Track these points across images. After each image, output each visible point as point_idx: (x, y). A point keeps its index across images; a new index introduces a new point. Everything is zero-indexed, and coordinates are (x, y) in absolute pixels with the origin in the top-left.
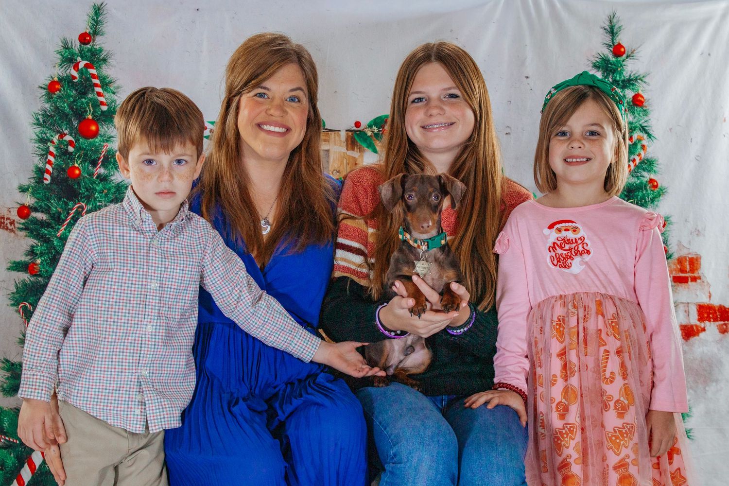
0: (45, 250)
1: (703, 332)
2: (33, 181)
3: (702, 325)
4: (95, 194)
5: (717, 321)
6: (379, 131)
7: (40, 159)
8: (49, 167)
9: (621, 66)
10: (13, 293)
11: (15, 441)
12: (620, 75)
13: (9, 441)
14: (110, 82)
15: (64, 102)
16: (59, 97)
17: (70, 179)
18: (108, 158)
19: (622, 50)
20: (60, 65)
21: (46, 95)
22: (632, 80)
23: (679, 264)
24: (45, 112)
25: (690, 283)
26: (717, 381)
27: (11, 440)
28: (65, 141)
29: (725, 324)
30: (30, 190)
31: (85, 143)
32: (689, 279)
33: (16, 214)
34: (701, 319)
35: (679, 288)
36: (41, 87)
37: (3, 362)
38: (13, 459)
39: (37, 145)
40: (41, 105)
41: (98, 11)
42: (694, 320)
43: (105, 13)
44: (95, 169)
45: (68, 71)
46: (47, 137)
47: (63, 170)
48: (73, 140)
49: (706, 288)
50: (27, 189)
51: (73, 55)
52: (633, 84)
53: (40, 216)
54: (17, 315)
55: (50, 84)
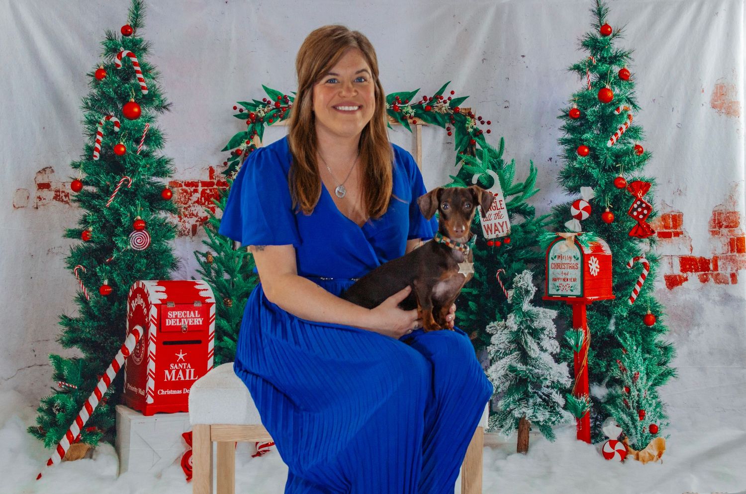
0: (96, 219)
1: (686, 282)
2: (84, 158)
3: (685, 275)
4: (138, 169)
5: (699, 271)
6: (390, 107)
7: (90, 139)
8: (97, 145)
9: (608, 44)
10: (69, 257)
11: (74, 387)
12: (607, 52)
13: (69, 387)
14: (150, 69)
15: (110, 88)
16: (105, 83)
17: (116, 155)
18: (149, 136)
19: (609, 29)
20: (106, 55)
21: (93, 82)
22: (618, 56)
23: (663, 221)
24: (93, 96)
25: (673, 238)
26: (699, 325)
27: (71, 386)
28: (111, 122)
29: (705, 274)
30: (82, 166)
31: (129, 124)
32: (673, 234)
33: (70, 188)
34: (684, 270)
35: (663, 243)
36: (89, 75)
37: (62, 318)
38: (73, 402)
39: (87, 126)
40: (89, 90)
41: (137, 6)
42: (677, 270)
43: (143, 7)
44: (138, 147)
45: (113, 60)
46: (95, 118)
47: (111, 148)
48: (119, 121)
49: (688, 241)
50: (79, 166)
51: (116, 46)
52: (619, 60)
53: (91, 189)
54: (72, 276)
55: (97, 72)
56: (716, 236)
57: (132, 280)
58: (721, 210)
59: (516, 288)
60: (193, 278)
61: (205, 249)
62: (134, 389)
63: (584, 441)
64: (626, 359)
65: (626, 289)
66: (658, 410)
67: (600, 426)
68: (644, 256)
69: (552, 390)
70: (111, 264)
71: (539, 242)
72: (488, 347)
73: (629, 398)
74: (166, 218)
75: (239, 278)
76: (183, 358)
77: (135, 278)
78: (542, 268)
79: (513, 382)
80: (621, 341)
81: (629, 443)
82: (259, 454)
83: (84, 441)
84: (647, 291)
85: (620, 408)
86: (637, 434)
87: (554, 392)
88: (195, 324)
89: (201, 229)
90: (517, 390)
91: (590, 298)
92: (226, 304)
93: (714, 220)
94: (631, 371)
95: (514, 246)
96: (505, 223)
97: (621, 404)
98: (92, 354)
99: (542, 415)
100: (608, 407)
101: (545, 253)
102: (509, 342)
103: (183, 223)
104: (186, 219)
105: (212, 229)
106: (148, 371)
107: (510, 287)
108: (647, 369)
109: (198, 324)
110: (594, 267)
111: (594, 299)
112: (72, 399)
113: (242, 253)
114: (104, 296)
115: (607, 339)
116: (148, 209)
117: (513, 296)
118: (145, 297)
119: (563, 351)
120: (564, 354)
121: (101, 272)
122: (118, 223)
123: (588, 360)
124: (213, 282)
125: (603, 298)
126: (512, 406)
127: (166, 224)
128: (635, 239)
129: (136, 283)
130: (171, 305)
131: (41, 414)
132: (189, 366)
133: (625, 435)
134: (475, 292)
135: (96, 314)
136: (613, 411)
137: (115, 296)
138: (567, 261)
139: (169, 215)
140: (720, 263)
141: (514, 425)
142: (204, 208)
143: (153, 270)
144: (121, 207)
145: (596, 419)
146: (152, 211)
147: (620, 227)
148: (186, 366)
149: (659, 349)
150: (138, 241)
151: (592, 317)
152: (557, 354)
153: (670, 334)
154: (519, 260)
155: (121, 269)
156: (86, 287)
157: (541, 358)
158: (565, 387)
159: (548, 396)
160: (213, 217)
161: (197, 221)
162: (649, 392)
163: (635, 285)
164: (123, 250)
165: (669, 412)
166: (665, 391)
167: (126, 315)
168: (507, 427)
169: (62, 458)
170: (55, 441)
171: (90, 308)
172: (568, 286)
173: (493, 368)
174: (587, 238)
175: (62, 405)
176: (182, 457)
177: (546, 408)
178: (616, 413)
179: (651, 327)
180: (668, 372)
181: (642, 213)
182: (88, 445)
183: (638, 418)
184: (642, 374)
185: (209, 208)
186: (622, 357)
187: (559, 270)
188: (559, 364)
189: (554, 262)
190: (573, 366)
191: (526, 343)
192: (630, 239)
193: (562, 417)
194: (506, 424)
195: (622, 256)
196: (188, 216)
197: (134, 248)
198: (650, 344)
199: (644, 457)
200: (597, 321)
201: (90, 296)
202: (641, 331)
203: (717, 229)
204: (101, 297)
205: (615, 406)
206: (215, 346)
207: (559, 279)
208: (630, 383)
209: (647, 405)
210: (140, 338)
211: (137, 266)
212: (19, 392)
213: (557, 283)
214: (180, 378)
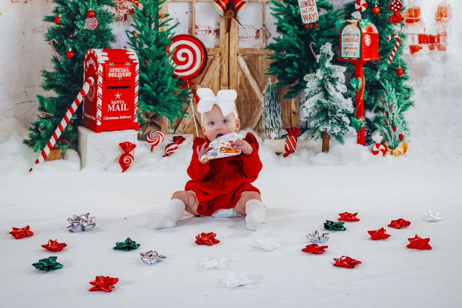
0: (63, 10)
1: (421, 50)
3: (421, 46)
5: (428, 43)
10: (47, 34)
11: (51, 115)
13: (48, 115)
23: (409, 12)
25: (414, 23)
26: (428, 75)
27: (49, 114)
29: (432, 45)
32: (414, 21)
34: (420, 42)
35: (409, 26)
37: (43, 72)
38: (51, 125)
42: (416, 43)
49: (423, 25)
54: (49, 45)
56: (439, 22)
57: (87, 49)
58: (442, 6)
59: (321, 54)
60: (125, 48)
61: (132, 29)
62: (89, 116)
63: (361, 144)
64: (386, 96)
65: (387, 54)
66: (404, 125)
67: (370, 135)
68: (397, 34)
69: (343, 115)
70: (74, 38)
71: (335, 25)
72: (305, 90)
73: (387, 119)
74: (107, 10)
75: (153, 47)
76: (119, 97)
77: (89, 47)
78: (337, 41)
79: (320, 110)
80: (383, 85)
81: (387, 145)
82: (167, 155)
83: (58, 148)
84: (399, 55)
85: (382, 125)
86: (392, 140)
87: (343, 116)
88: (127, 76)
89: (130, 17)
90: (322, 116)
91: (365, 59)
92: (146, 63)
93: (438, 12)
94: (389, 103)
95: (320, 27)
96: (315, 14)
97: (383, 122)
98: (62, 94)
99: (337, 130)
100: (376, 124)
101: (339, 32)
102: (317, 86)
103: (118, 13)
104: (120, 10)
105: (136, 16)
106: (97, 105)
107: (318, 53)
108: (398, 101)
109: (128, 76)
110: (368, 41)
111: (367, 60)
112: (50, 123)
113: (155, 32)
114: (70, 58)
115: (375, 84)
116: (96, 4)
117: (320, 59)
118: (95, 59)
119: (349, 91)
120: (350, 93)
121: (67, 43)
122: (77, 12)
123: (364, 96)
124: (137, 50)
125: (373, 59)
126: (319, 125)
127: (108, 13)
128: (392, 24)
129: (89, 51)
130: (111, 64)
131: (31, 132)
132: (123, 102)
133: (385, 141)
134: (297, 56)
135: (65, 69)
136: (378, 126)
137: (77, 59)
138: (353, 37)
139: (109, 7)
140: (441, 38)
141: (320, 135)
142: (131, 3)
143: (100, 42)
144: (79, 3)
145: (368, 132)
146: (99, 5)
147: (383, 17)
148: (121, 102)
149: (405, 90)
150: (90, 24)
151: (366, 70)
152: (345, 93)
153: (412, 81)
154: (323, 37)
155: (80, 41)
156: (58, 52)
157: (336, 96)
158: (350, 113)
159: (340, 118)
160: (137, 9)
161: (127, 12)
162: (399, 115)
163: (391, 51)
164: (81, 30)
165: (410, 126)
166: (408, 115)
167: (83, 71)
168: (316, 137)
169: (45, 159)
170: (40, 148)
171: (61, 65)
172: (353, 52)
173: (308, 102)
174: (364, 23)
175: (44, 126)
176: (119, 158)
177: (339, 126)
178: (380, 128)
179: (401, 76)
180: (410, 103)
181: (396, 8)
182: (61, 151)
183: (392, 130)
184: (395, 105)
185: (134, 3)
186: (384, 95)
187: (347, 43)
188: (346, 99)
189: (345, 38)
190: (355, 100)
191: (327, 86)
192: (389, 24)
193: (348, 131)
194: (315, 135)
195: (384, 34)
196: (122, 8)
197: (88, 28)
198: (400, 87)
199: (396, 153)
200: (369, 73)
201: (61, 59)
202: (395, 79)
203: (440, 18)
204: (67, 59)
205: (380, 123)
206: (139, 90)
207: (347, 48)
208: (388, 110)
209: (398, 123)
210: (92, 85)
211: (90, 40)
212: (17, 118)
213: (347, 50)
214: (117, 110)
